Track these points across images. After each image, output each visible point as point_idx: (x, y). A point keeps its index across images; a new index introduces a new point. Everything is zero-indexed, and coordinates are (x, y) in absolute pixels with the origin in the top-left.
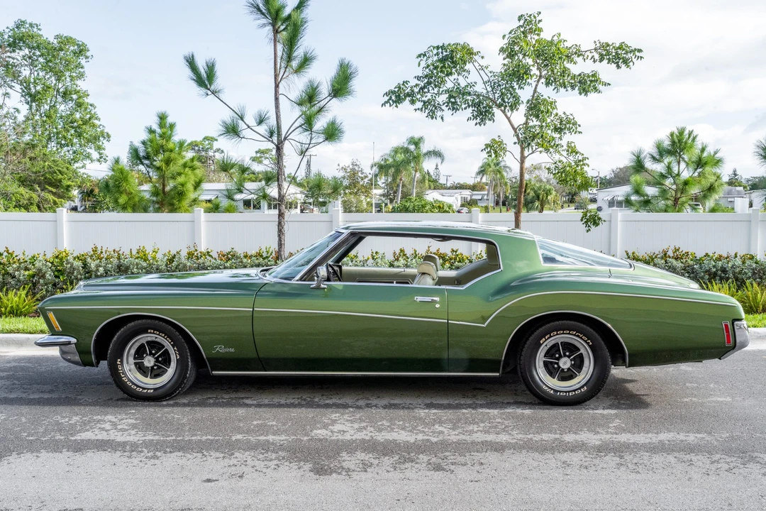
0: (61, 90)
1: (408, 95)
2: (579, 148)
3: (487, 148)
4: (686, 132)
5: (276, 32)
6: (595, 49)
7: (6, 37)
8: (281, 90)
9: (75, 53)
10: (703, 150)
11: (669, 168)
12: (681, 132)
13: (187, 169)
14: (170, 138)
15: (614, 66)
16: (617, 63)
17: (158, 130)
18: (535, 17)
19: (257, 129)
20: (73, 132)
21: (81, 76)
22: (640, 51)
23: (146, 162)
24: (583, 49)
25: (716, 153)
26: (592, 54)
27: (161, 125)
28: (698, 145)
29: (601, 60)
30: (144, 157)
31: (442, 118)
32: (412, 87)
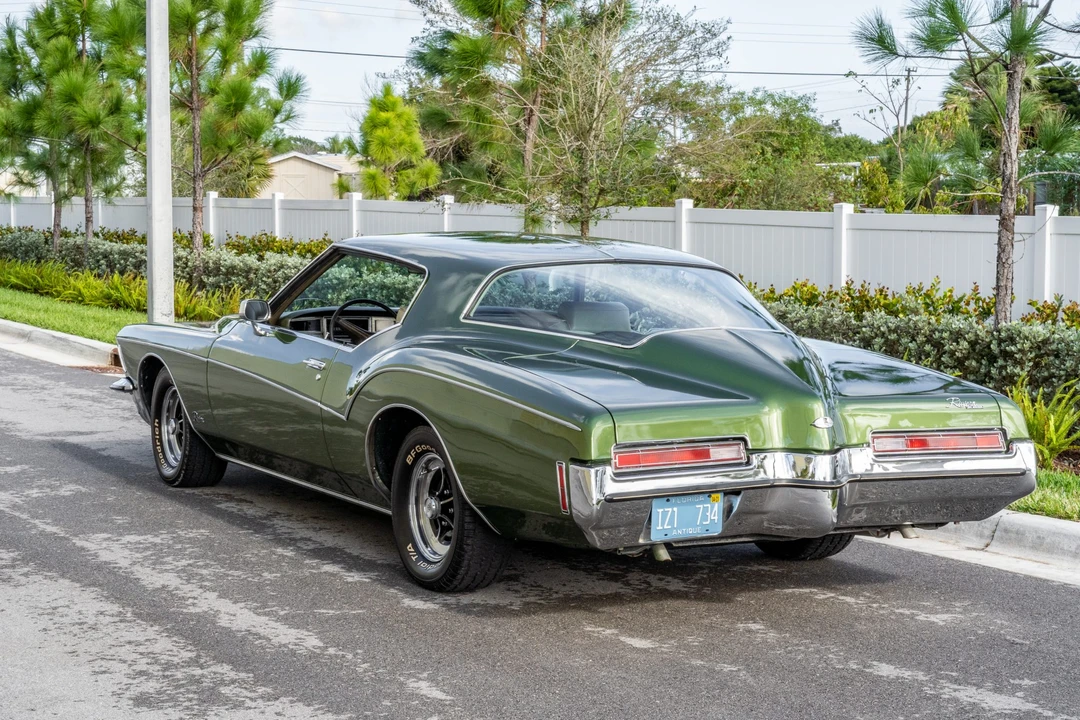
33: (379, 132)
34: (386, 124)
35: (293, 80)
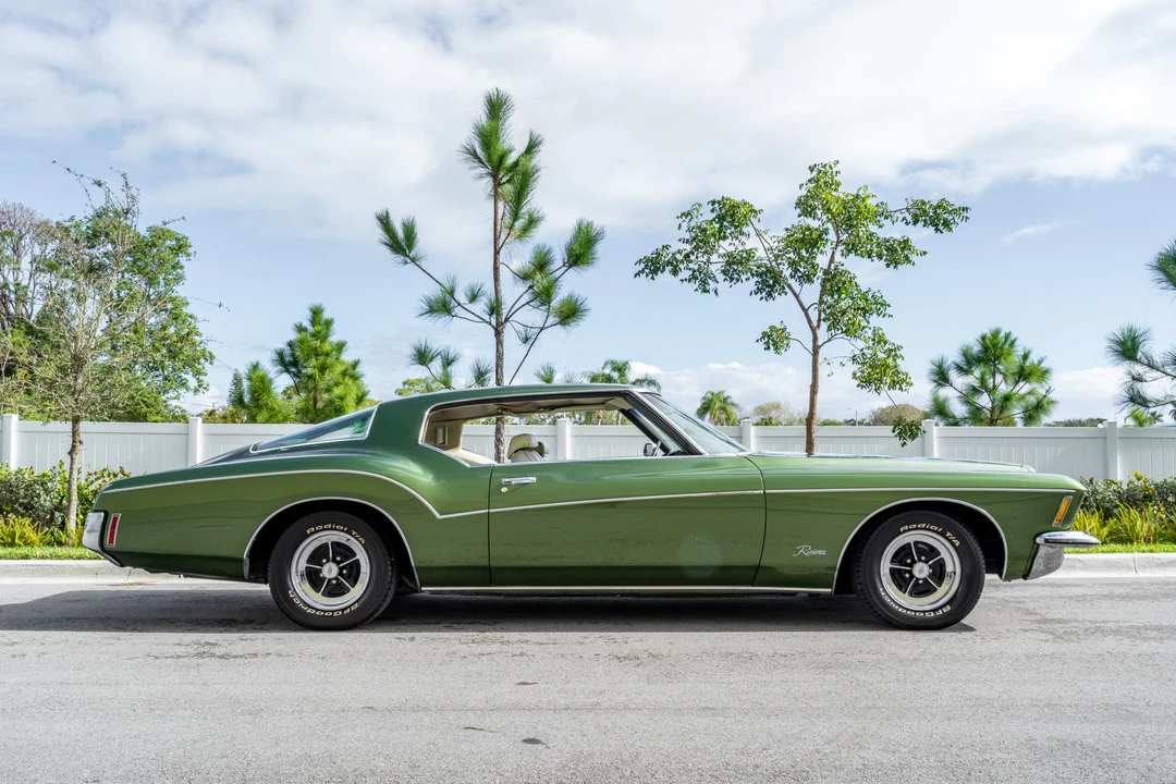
0: (152, 297)
1: (669, 263)
2: (887, 337)
3: (764, 337)
4: (1002, 335)
5: (497, 184)
6: (907, 209)
7: (84, 228)
8: (502, 258)
9: (172, 249)
10: (1025, 357)
11: (982, 380)
12: (996, 334)
13: (347, 379)
14: (326, 338)
15: (932, 229)
16: (937, 225)
17: (310, 328)
18: (831, 167)
19: (469, 307)
20: (164, 351)
21: (179, 279)
22: (965, 209)
23: (293, 370)
24: (891, 207)
25: (1040, 362)
26: (903, 215)
27: (313, 323)
28: (1019, 350)
29: (915, 223)
30: (290, 362)
31: (716, 292)
32: (674, 254)
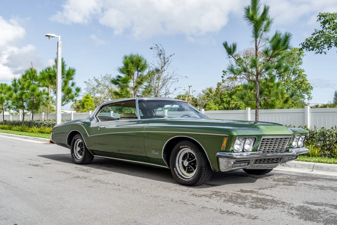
0: (292, 70)
21: (300, 64)
33: (87, 103)
34: (88, 101)
35: (79, 88)
